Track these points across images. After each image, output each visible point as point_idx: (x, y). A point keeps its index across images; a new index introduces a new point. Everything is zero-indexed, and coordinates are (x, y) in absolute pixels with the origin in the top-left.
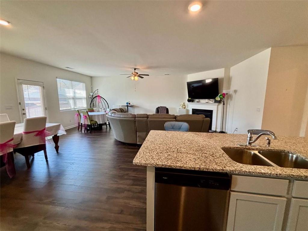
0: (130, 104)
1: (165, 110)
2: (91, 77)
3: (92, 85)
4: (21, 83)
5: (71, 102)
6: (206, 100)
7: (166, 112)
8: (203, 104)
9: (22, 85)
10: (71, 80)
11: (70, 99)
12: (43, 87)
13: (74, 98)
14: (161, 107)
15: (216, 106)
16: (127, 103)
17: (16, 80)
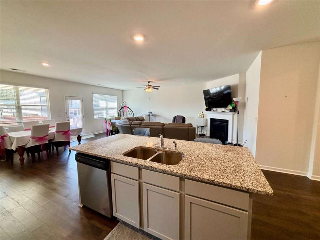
0: (151, 113)
1: (181, 119)
2: (123, 91)
3: (123, 97)
4: (67, 99)
5: (104, 111)
6: (222, 108)
7: (182, 121)
8: (220, 114)
9: (68, 101)
10: (105, 95)
11: (103, 109)
12: (82, 101)
13: (107, 109)
14: (178, 116)
15: (232, 116)
16: (149, 113)
17: (65, 97)
